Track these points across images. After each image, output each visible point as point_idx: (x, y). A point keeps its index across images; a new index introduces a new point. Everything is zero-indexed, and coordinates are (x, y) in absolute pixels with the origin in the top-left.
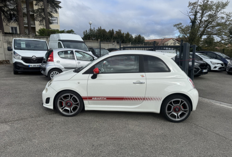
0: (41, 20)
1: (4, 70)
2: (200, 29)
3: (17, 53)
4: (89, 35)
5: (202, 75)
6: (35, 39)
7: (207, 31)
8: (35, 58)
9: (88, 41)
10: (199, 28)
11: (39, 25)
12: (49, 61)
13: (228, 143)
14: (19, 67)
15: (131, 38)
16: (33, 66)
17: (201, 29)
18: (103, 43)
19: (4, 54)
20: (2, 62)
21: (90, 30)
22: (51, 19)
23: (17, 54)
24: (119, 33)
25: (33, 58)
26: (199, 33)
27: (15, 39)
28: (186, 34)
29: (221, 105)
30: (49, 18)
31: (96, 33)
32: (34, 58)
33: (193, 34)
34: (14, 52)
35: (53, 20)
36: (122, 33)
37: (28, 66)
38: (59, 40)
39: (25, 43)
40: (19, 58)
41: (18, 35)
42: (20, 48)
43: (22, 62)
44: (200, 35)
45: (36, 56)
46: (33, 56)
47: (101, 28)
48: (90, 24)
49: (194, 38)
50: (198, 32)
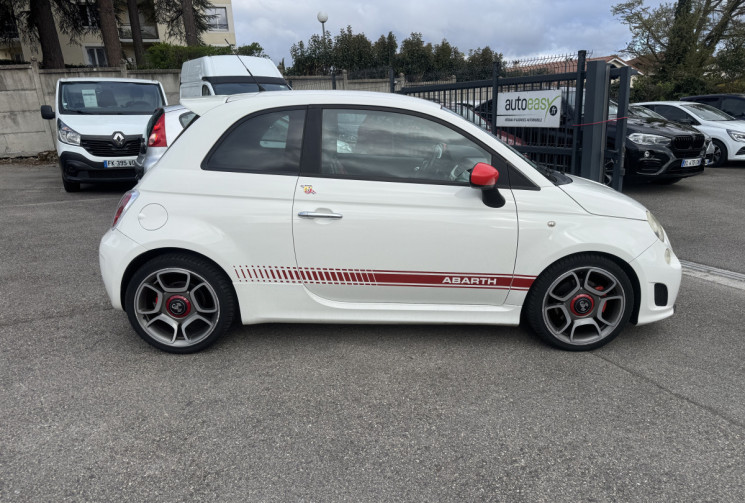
0: (172, 21)
1: (45, 180)
2: (710, 16)
3: (66, 125)
4: (309, 58)
5: (683, 180)
6: (137, 78)
7: (734, 22)
8: (122, 138)
9: (308, 77)
10: (707, 12)
11: (167, 35)
12: (152, 146)
13: (659, 405)
14: (74, 167)
15: (455, 59)
16: (116, 165)
17: (715, 17)
18: (360, 83)
19: (48, 133)
20: (46, 156)
21: (315, 41)
22: (201, 12)
23: (65, 128)
24: (414, 45)
25: (115, 138)
26: (706, 33)
27: (63, 80)
28: (657, 40)
29: (707, 278)
30: (195, 10)
31: (336, 48)
32: (119, 138)
33: (682, 38)
34: (59, 121)
35: (209, 17)
36: (425, 45)
37: (102, 164)
38: (206, 79)
39: (93, 91)
40: (71, 142)
41: (87, 69)
42: (78, 109)
43: (83, 152)
44: (707, 39)
45: (126, 133)
46: (115, 133)
47: (350, 32)
48: (323, 22)
49: (685, 51)
50: (699, 29)
